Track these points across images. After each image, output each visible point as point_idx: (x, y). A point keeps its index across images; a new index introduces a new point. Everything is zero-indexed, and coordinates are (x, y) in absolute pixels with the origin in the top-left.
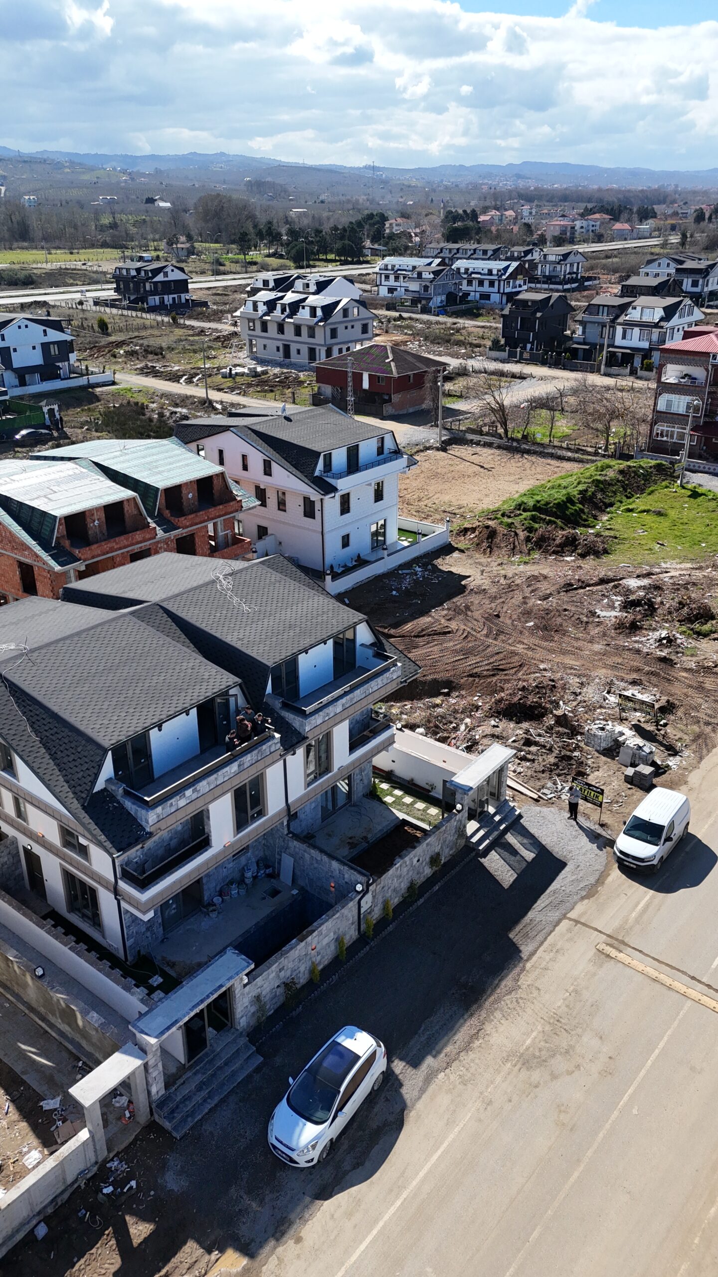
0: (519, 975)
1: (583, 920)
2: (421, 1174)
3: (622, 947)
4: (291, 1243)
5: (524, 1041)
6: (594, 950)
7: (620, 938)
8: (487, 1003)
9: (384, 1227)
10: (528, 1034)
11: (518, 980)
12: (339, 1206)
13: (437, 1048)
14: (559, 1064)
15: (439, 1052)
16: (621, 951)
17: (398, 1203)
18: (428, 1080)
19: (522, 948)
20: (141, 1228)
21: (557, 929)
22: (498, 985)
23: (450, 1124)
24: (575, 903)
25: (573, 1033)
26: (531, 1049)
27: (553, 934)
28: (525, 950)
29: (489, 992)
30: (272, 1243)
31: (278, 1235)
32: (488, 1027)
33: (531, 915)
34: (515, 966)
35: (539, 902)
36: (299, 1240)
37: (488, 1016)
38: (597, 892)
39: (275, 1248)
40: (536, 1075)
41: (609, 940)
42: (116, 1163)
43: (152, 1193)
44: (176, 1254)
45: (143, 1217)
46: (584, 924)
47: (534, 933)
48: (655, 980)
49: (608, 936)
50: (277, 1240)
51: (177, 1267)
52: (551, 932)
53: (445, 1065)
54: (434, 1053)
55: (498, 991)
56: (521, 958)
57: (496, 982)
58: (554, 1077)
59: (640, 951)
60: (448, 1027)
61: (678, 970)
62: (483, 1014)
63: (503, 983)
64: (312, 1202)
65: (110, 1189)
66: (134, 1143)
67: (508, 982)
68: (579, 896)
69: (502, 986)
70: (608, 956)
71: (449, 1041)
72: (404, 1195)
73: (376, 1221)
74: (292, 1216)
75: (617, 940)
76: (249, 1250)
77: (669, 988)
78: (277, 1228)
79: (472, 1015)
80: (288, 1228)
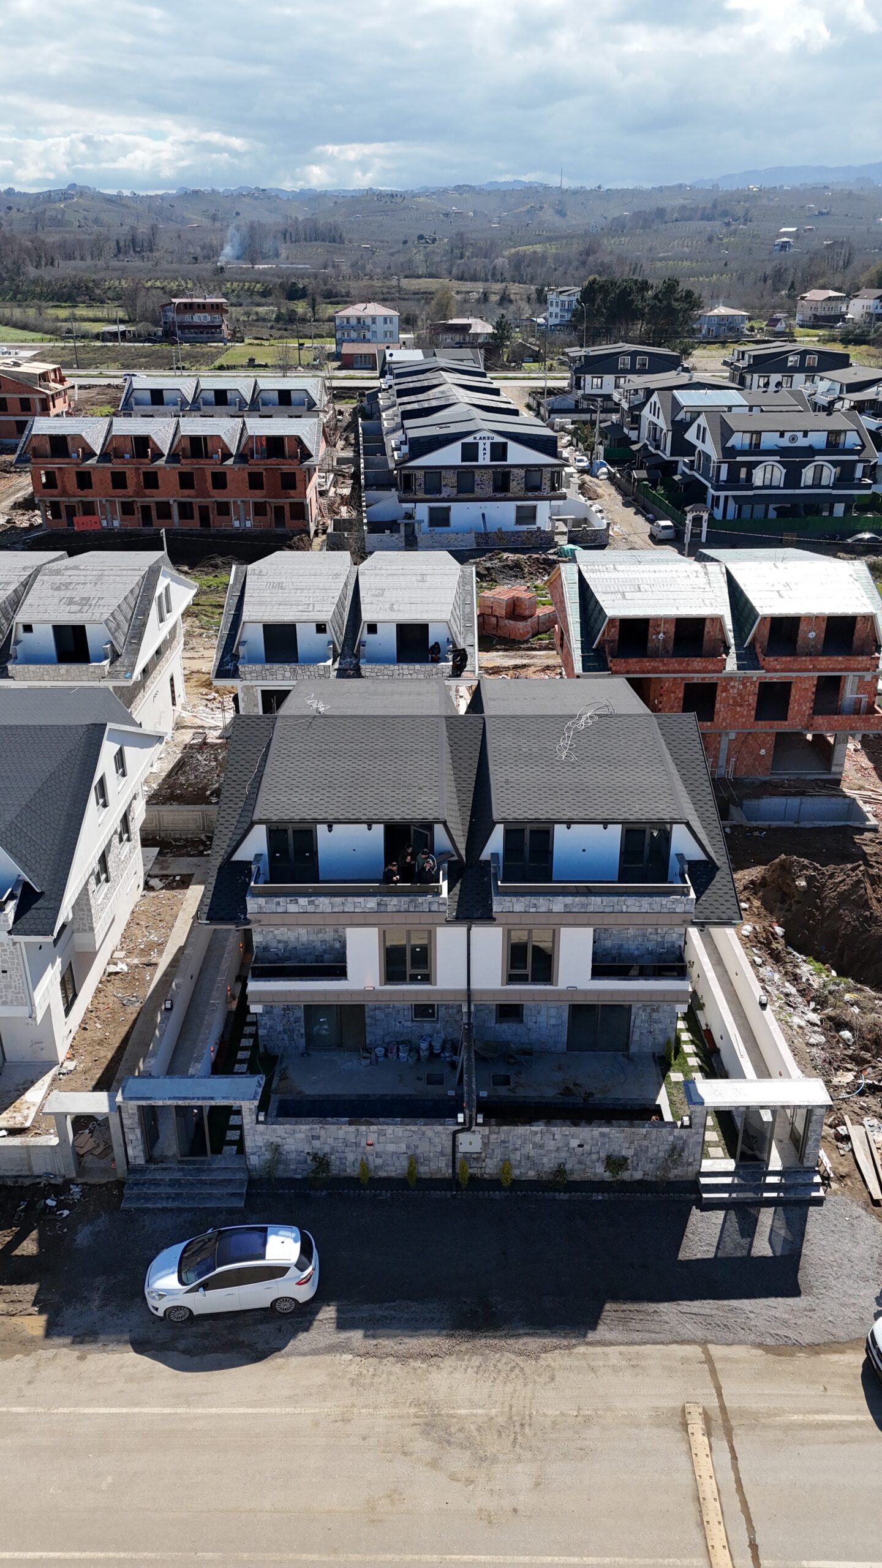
0: (555, 1348)
1: (718, 1366)
2: (214, 1410)
3: (718, 1432)
4: (77, 1353)
5: (459, 1407)
6: (678, 1404)
7: (733, 1423)
8: (483, 1341)
9: (134, 1414)
10: (472, 1404)
11: (546, 1352)
12: (135, 1366)
13: (379, 1332)
14: (458, 1460)
15: (374, 1337)
16: (708, 1433)
17: (168, 1410)
18: (331, 1349)
19: (599, 1327)
20: (30, 1246)
21: (675, 1347)
22: (519, 1336)
23: (292, 1400)
24: (741, 1342)
25: (517, 1449)
26: (454, 1420)
27: (661, 1347)
28: (602, 1332)
29: (499, 1333)
30: (68, 1340)
31: (78, 1339)
32: (449, 1362)
33: (664, 1307)
34: (565, 1338)
35: (696, 1303)
36: (82, 1358)
37: (466, 1353)
38: (792, 1355)
39: (64, 1346)
40: (421, 1445)
41: (716, 1414)
42: (77, 1190)
43: (65, 1230)
44: (20, 1284)
45: (40, 1242)
46: (713, 1372)
47: (638, 1327)
48: (698, 1500)
49: (723, 1409)
50: (73, 1343)
51: (9, 1293)
52: (663, 1343)
53: (362, 1351)
54: (370, 1333)
55: (511, 1341)
56: (585, 1336)
57: (521, 1332)
58: (434, 1464)
59: (734, 1458)
60: (415, 1325)
61: (749, 1520)
62: (465, 1346)
63: (525, 1340)
64: (126, 1343)
65: (53, 1203)
66: (101, 1186)
67: (532, 1343)
68: (759, 1340)
69: (521, 1341)
70: (685, 1425)
71: (396, 1336)
72: (179, 1410)
73: (137, 1404)
74: (102, 1337)
75: (726, 1420)
76: (52, 1330)
77: (702, 1525)
78: (85, 1334)
79: (452, 1336)
80: (89, 1342)
